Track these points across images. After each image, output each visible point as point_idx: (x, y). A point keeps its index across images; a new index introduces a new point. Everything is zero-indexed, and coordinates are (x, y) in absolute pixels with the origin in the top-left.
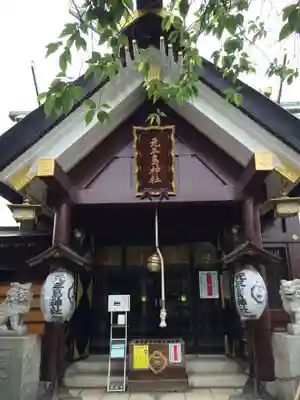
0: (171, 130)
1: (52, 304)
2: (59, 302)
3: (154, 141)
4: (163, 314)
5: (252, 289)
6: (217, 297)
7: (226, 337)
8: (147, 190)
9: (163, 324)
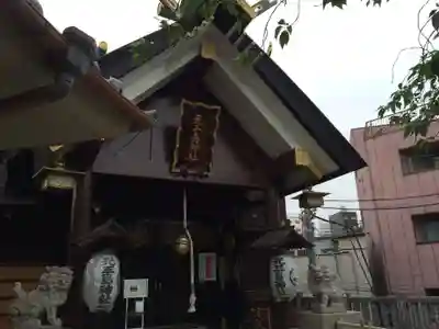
0: (216, 110)
1: (102, 291)
2: (109, 289)
3: (198, 118)
4: (193, 298)
5: (291, 272)
6: (214, 279)
7: (224, 320)
8: (184, 167)
9: (193, 309)
